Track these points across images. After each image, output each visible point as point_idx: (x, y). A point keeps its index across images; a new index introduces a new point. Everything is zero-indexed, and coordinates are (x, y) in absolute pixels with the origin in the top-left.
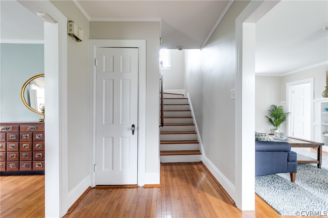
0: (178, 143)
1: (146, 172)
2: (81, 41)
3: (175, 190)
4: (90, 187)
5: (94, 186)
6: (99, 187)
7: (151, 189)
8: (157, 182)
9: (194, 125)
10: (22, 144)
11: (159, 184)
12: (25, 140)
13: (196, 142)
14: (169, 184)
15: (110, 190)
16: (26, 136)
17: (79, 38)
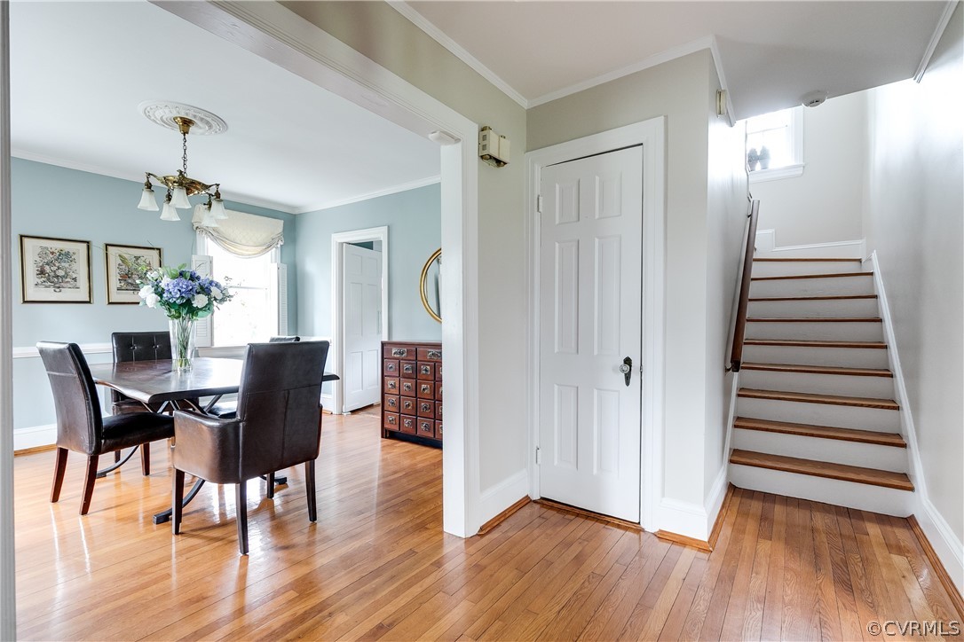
0: (806, 435)
1: (663, 496)
2: (505, 163)
3: (757, 574)
4: (527, 497)
5: (536, 497)
6: (546, 503)
7: (676, 548)
8: (703, 534)
9: (891, 376)
10: (421, 384)
11: (706, 540)
12: (424, 377)
13: (895, 440)
14: (742, 553)
15: (568, 516)
16: (426, 370)
17: (502, 158)
